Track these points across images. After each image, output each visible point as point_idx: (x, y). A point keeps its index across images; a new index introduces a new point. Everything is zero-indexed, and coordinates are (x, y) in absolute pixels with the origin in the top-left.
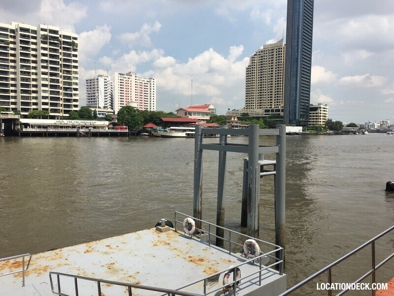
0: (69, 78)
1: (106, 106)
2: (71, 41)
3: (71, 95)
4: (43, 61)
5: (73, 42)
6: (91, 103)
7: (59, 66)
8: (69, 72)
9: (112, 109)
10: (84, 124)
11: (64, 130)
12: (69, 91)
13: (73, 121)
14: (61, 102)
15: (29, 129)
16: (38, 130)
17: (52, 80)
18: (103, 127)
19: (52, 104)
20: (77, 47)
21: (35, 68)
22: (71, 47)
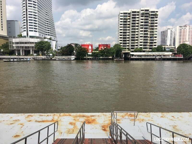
0: (153, 32)
1: (171, 44)
2: (155, 13)
3: (153, 40)
4: (141, 25)
5: (156, 14)
6: (163, 43)
7: (148, 27)
8: (153, 29)
9: (174, 46)
10: (158, 54)
11: (149, 57)
12: (152, 38)
13: (153, 53)
14: (148, 44)
15: (134, 57)
16: (137, 57)
17: (145, 34)
18: (168, 55)
19: (144, 45)
20: (157, 16)
21: (137, 29)
22: (155, 16)
